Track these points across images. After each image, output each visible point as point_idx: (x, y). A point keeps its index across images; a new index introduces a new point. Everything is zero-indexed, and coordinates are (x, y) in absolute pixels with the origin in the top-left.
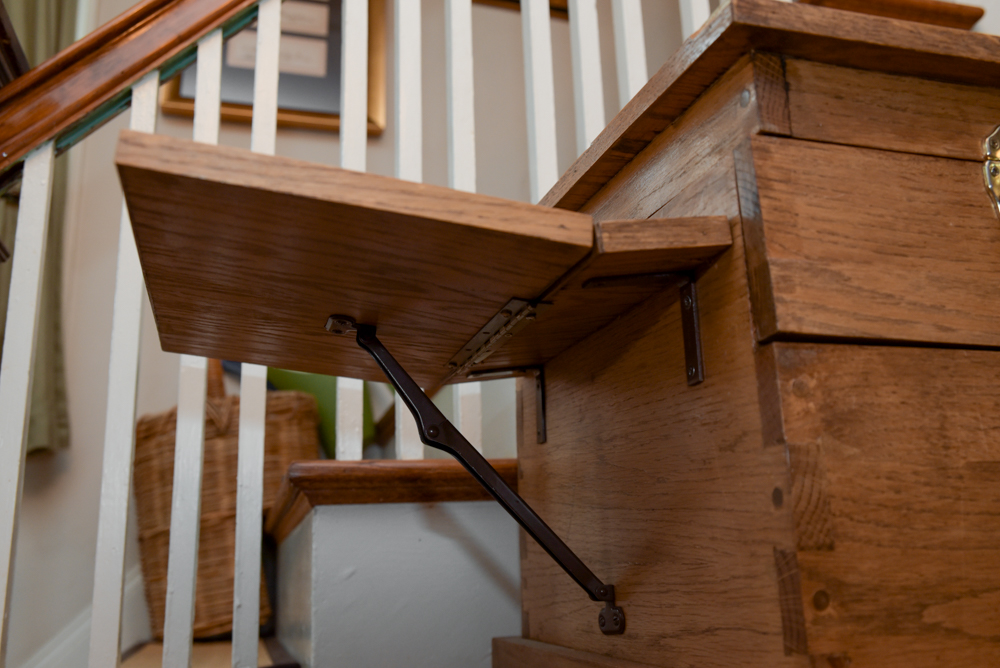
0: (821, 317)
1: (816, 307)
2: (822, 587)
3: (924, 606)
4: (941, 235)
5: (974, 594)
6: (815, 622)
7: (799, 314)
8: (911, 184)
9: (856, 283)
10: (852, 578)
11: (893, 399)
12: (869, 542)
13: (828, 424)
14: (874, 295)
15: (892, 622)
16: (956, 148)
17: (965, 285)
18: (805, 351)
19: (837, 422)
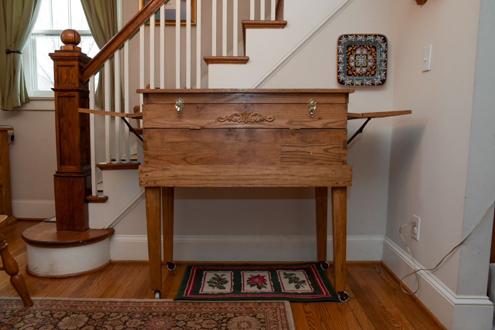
0: (148, 126)
4: (167, 114)
5: (165, 156)
7: (146, 125)
8: (164, 108)
9: (154, 121)
11: (157, 135)
14: (156, 123)
15: (154, 158)
16: (172, 102)
17: (169, 121)
18: (146, 130)
19: (149, 137)
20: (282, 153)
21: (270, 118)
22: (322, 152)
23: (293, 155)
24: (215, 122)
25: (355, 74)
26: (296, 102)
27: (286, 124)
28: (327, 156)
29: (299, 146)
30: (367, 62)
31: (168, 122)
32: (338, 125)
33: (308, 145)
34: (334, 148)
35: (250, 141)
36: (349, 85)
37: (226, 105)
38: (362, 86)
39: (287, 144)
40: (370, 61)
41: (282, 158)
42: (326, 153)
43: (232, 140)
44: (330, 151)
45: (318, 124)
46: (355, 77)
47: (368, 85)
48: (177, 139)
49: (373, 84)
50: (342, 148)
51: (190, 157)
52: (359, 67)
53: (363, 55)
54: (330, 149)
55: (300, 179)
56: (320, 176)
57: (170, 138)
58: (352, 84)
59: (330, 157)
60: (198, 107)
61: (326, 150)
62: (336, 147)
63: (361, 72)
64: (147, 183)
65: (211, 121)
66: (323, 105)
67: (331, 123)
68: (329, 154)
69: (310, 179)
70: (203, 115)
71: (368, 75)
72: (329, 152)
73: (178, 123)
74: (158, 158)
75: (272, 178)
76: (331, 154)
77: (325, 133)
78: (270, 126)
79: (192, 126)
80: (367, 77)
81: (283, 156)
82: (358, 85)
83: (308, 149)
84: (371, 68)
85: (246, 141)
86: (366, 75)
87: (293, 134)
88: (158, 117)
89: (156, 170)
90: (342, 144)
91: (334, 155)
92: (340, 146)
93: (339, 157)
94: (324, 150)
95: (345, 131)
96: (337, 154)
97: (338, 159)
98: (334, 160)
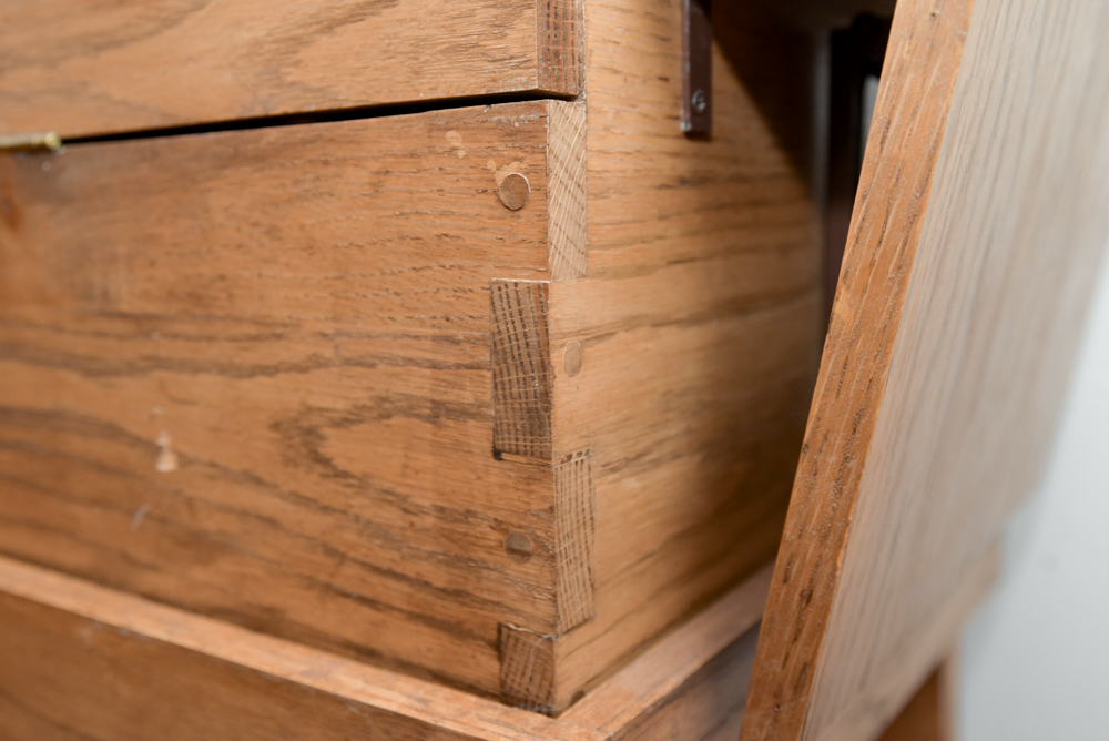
22: (259, 453)
28: (315, 523)
34: (383, 410)
44: (335, 446)
50: (478, 435)
54: (344, 422)
59: (348, 538)
62: (411, 408)
68: (329, 491)
76: (360, 505)
83: (135, 403)
87: (10, 216)
90: (484, 356)
91: (390, 516)
92: (451, 396)
93: (452, 561)
94: (276, 426)
95: (511, 134)
96: (420, 511)
97: (444, 592)
98: (393, 591)
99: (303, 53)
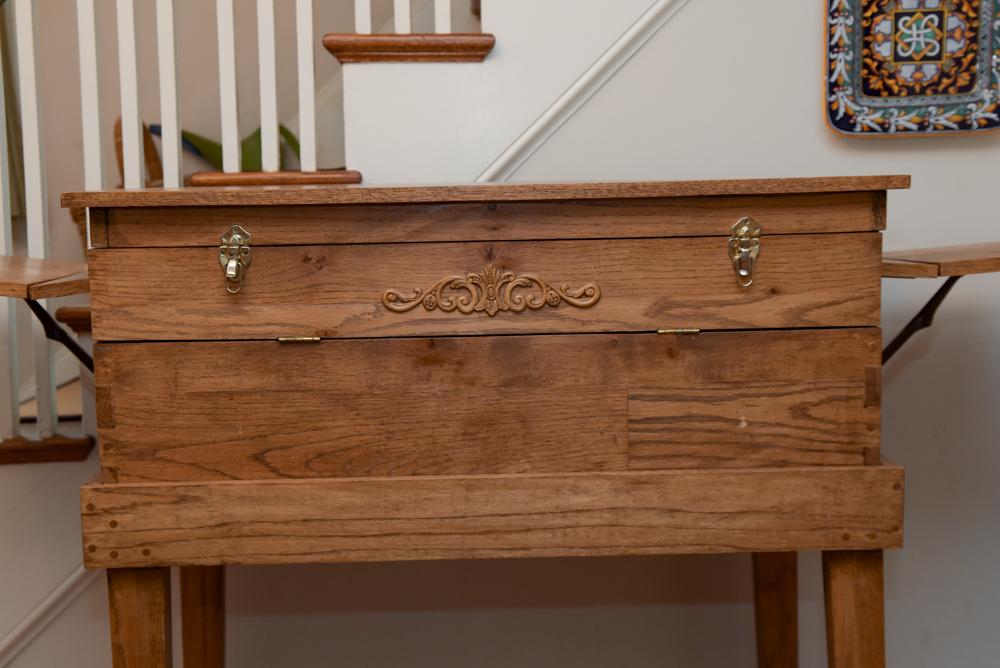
0: (115, 333)
1: (112, 329)
2: (108, 442)
3: (156, 451)
4: (188, 288)
5: (182, 446)
6: (104, 455)
7: (103, 332)
8: (174, 263)
9: (135, 316)
10: (123, 439)
11: (151, 366)
12: (132, 425)
13: (116, 378)
14: (145, 320)
15: (140, 456)
16: (204, 241)
17: (197, 312)
18: (108, 347)
19: (121, 377)
20: (632, 426)
21: (584, 295)
22: (784, 416)
23: (671, 430)
24: (375, 314)
25: (896, 89)
26: (682, 230)
27: (646, 314)
28: (803, 433)
29: (696, 399)
30: (940, 42)
31: (194, 318)
32: (846, 315)
33: (729, 393)
34: (830, 400)
35: (509, 383)
36: (872, 130)
37: (413, 248)
38: (921, 134)
39: (649, 393)
40: (951, 36)
41: (631, 444)
42: (801, 423)
43: (440, 379)
44: (814, 412)
45: (767, 313)
46: (892, 101)
47: (947, 128)
48: (229, 382)
49: (964, 125)
50: (860, 403)
51: (283, 448)
52: (910, 59)
53: (926, 14)
54: (815, 404)
55: (703, 524)
56: (778, 511)
57: (204, 376)
58: (881, 125)
59: (815, 435)
60: (306, 259)
61: (801, 411)
62: (839, 399)
63: (918, 81)
64: (114, 555)
65: (357, 309)
66: (784, 240)
67: (819, 306)
68: (811, 424)
69: (740, 523)
70: (328, 287)
71: (945, 91)
72: (810, 417)
73: (231, 319)
74: (158, 455)
75: (596, 521)
76: (820, 425)
77: (795, 345)
78: (584, 323)
79: (287, 329)
80: (941, 99)
81: (634, 436)
82: (906, 129)
83: (729, 409)
84: (958, 62)
85: (495, 382)
86: (935, 92)
87: (671, 354)
88: (153, 299)
89: (150, 503)
90: (863, 384)
91: (831, 427)
92: (852, 394)
93: (850, 435)
94: (791, 409)
95: (872, 335)
96: (841, 424)
97: (848, 443)
98: (831, 446)
99: (808, 313)
